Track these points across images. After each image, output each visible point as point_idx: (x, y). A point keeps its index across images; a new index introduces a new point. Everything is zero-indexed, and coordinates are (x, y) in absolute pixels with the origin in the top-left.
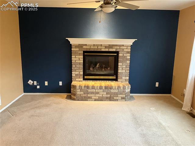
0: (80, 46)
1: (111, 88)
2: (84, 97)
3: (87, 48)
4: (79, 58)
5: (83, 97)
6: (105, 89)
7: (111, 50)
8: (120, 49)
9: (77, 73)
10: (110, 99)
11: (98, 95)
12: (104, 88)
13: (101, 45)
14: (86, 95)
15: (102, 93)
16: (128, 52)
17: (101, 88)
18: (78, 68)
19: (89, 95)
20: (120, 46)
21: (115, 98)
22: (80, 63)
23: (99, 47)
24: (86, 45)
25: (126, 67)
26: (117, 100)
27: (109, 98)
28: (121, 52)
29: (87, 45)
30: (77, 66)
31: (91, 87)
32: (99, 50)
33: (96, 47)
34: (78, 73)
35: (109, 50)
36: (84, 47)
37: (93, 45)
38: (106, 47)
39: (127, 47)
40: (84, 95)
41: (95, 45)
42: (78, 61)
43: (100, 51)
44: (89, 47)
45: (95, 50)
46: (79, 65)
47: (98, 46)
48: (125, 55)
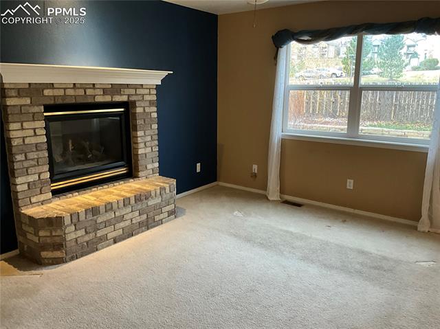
0: (33, 90)
1: (148, 196)
2: (87, 242)
3: (54, 97)
4: (34, 129)
5: (85, 244)
6: (136, 202)
7: (118, 98)
8: (136, 94)
9: (31, 179)
10: (148, 225)
11: (122, 224)
12: (133, 201)
13: (94, 84)
14: (92, 235)
15: (130, 216)
16: (151, 104)
17: (126, 202)
18: (34, 163)
19: (99, 234)
20: (136, 87)
21: (157, 218)
22: (37, 147)
23: (89, 92)
24: (52, 86)
25: (152, 140)
26: (161, 222)
27: (145, 224)
28: (139, 102)
29: (55, 86)
30: (31, 155)
31: (102, 210)
32: (90, 100)
33: (81, 92)
34: (36, 177)
35: (113, 100)
36: (47, 92)
37: (72, 86)
38: (105, 91)
39: (150, 89)
40: (87, 238)
41: (79, 86)
42: (33, 140)
43: (93, 101)
44: (61, 93)
45: (80, 101)
46: (37, 150)
47: (84, 87)
48: (147, 110)
